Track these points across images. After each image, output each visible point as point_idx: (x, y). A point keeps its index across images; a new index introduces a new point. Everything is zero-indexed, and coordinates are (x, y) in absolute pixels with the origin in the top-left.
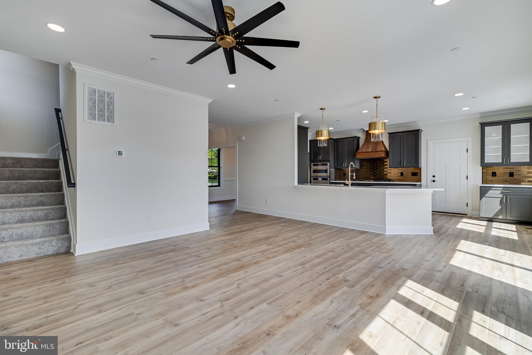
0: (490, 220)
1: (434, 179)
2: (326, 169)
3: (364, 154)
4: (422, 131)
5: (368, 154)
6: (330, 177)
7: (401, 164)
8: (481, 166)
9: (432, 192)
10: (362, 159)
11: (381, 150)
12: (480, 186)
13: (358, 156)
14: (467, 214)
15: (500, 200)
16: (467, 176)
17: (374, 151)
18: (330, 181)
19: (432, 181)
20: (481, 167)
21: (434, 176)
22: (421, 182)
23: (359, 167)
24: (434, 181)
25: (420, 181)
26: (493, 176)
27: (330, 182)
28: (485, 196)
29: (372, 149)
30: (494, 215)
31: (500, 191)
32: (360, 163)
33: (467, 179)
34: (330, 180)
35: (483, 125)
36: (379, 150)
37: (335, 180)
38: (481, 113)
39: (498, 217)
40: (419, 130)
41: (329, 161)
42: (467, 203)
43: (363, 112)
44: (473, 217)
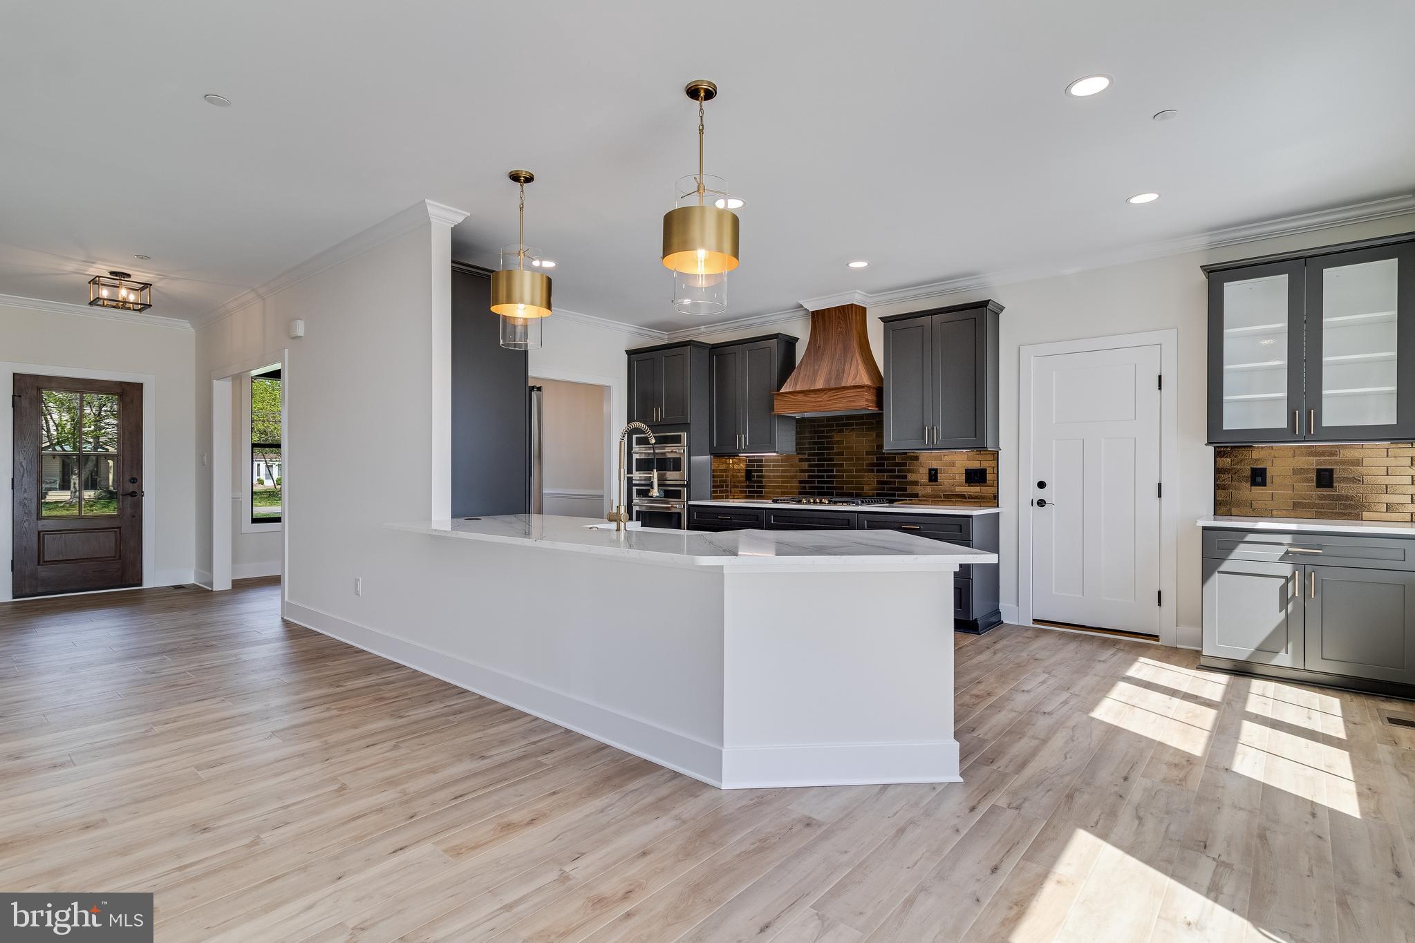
0: (1242, 670)
1: (1041, 494)
2: (678, 456)
3: (800, 397)
4: (1002, 308)
5: (813, 400)
6: (688, 486)
7: (924, 438)
8: (1209, 443)
9: (958, 570)
10: (803, 420)
11: (858, 382)
12: (1205, 528)
13: (781, 408)
14: (1157, 636)
15: (1280, 588)
16: (1160, 485)
17: (832, 386)
18: (690, 503)
19: (1035, 502)
20: (1211, 449)
21: (1041, 485)
22: (998, 506)
23: (794, 449)
24: (1041, 503)
25: (994, 500)
26: (1254, 483)
27: (687, 503)
28: (1221, 569)
29: (828, 380)
30: (1257, 650)
31: (1281, 551)
32: (797, 433)
33: (1160, 496)
34: (689, 498)
35: (1218, 275)
36: (850, 383)
37: (714, 498)
38: (1212, 229)
39: (1272, 658)
40: (987, 302)
41: (685, 426)
42: (1159, 593)
43: (850, 265)
44: (1178, 646)
